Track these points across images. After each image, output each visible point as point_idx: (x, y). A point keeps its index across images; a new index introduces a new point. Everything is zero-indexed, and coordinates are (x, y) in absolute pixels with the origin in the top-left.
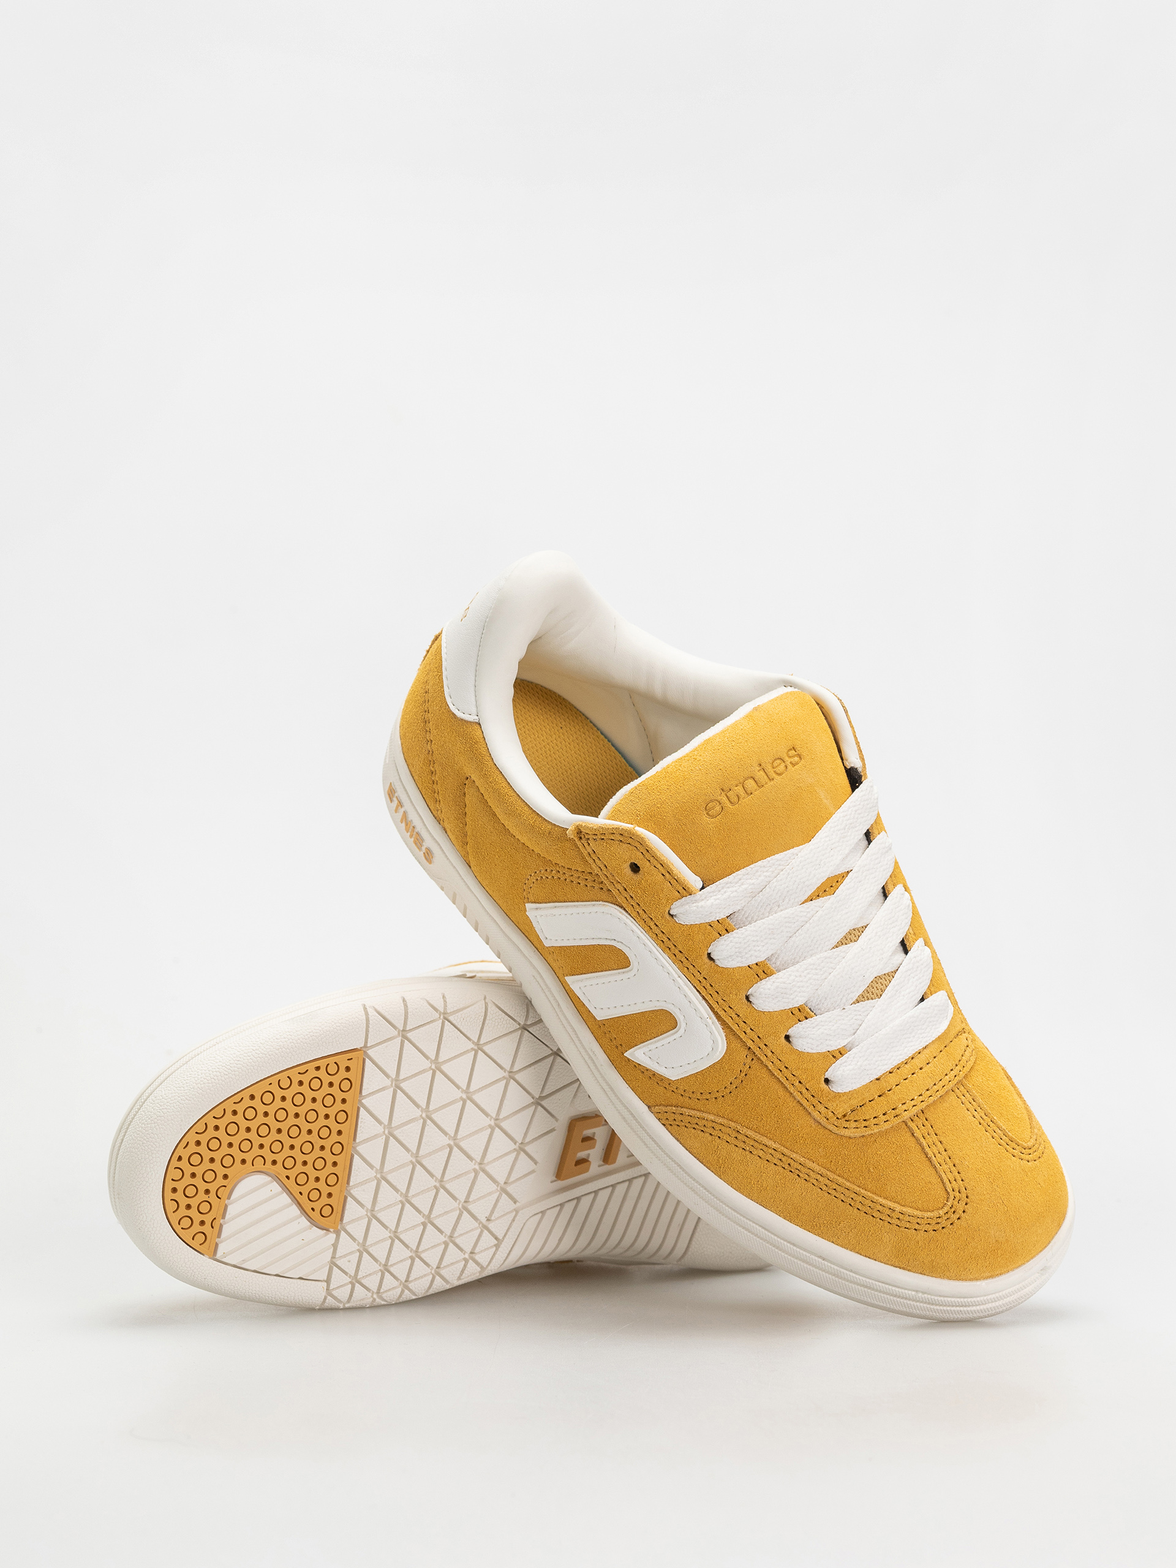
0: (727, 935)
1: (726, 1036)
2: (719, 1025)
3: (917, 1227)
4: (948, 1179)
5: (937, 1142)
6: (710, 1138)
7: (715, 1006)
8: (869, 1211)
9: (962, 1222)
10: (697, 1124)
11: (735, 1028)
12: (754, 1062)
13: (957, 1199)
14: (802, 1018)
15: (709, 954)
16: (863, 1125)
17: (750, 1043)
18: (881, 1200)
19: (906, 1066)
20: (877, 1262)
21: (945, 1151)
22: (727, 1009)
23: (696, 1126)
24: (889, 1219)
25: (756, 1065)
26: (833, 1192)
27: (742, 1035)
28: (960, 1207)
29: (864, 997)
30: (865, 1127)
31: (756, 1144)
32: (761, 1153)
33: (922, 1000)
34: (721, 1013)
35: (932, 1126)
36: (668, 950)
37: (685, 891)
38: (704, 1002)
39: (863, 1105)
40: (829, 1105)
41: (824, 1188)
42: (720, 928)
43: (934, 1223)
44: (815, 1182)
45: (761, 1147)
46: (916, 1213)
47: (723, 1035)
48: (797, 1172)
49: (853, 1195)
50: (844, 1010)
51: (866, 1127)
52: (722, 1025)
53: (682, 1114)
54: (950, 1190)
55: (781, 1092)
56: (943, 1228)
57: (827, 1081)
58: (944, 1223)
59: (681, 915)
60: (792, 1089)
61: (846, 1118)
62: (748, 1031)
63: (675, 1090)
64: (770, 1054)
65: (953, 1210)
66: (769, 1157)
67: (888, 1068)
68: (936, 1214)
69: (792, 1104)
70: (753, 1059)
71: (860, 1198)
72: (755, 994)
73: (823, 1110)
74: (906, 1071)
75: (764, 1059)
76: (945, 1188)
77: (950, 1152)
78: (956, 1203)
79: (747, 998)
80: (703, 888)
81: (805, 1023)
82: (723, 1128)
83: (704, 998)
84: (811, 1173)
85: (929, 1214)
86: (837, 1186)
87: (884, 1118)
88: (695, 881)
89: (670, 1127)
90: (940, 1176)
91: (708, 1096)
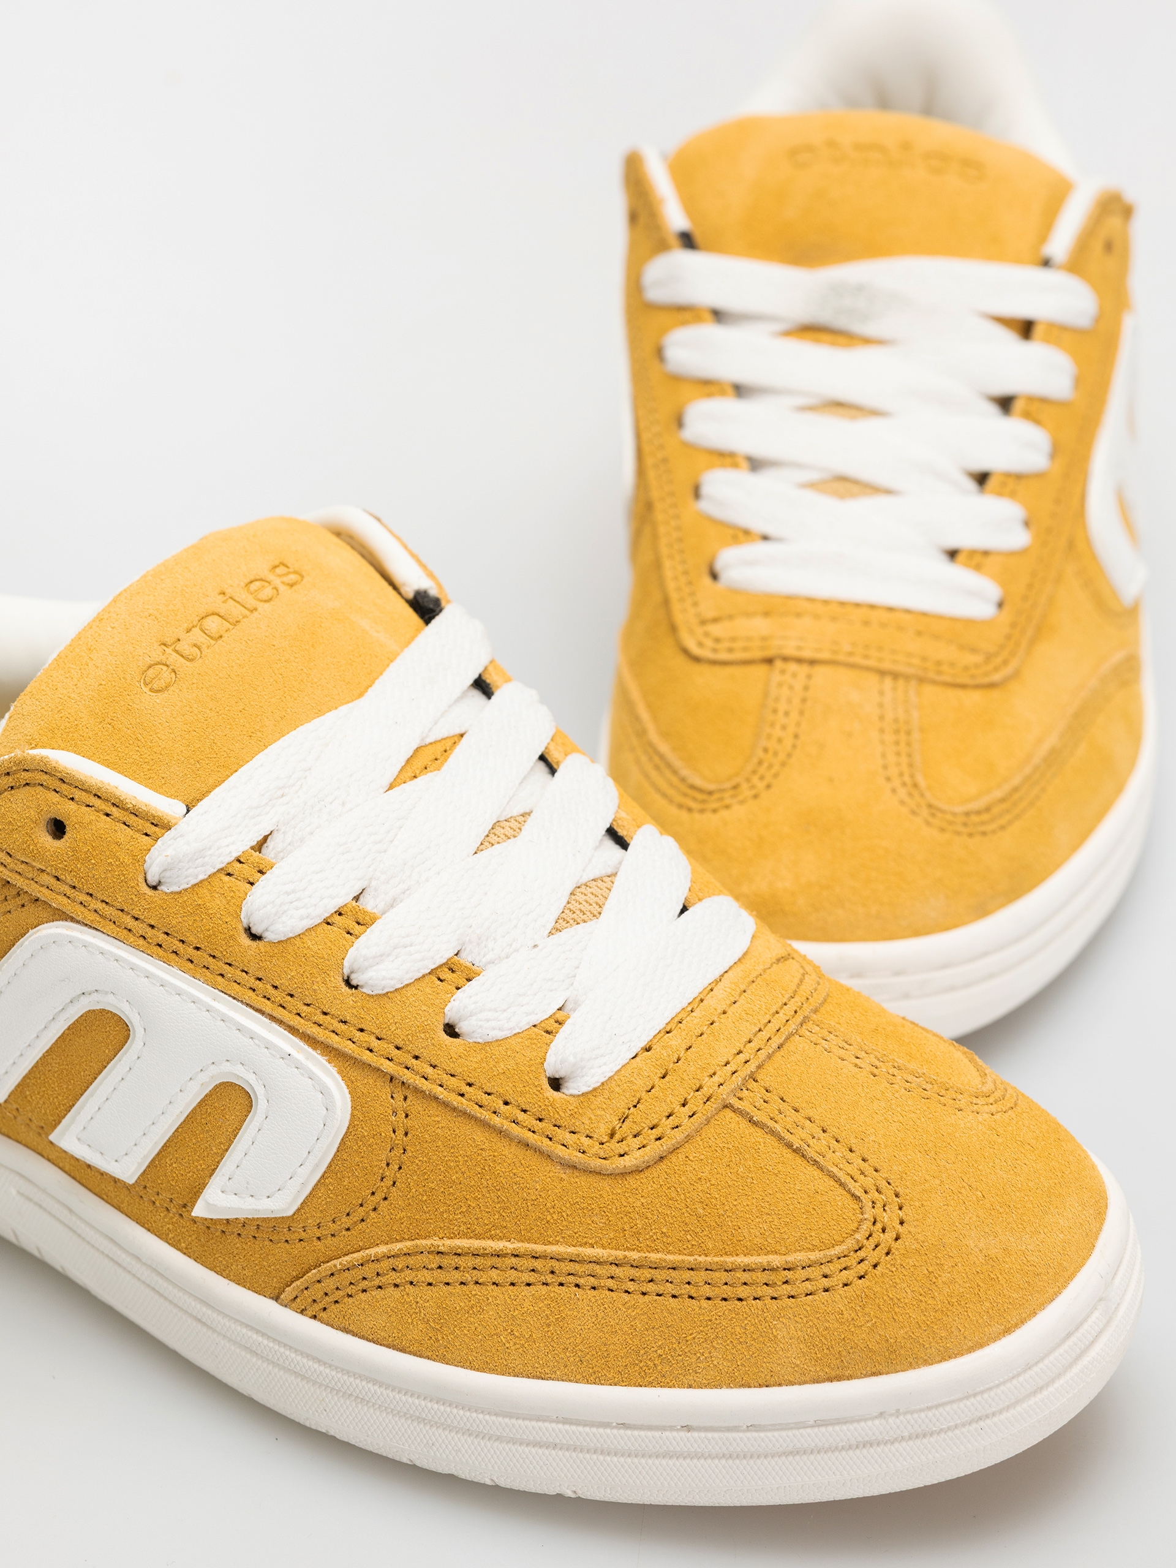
0: (264, 877)
1: (340, 1072)
2: (319, 1057)
3: (826, 1282)
4: (848, 1174)
5: (803, 1120)
6: (396, 1293)
7: (296, 1021)
8: (727, 1291)
9: (906, 1241)
10: (364, 1278)
11: (349, 1048)
12: (408, 1100)
13: (879, 1205)
14: (462, 981)
15: (248, 930)
16: (653, 1137)
17: (388, 1067)
18: (742, 1260)
19: (693, 1014)
20: (784, 1388)
21: (824, 1131)
22: (321, 1018)
23: (364, 1284)
24: (770, 1291)
25: (415, 1105)
26: (651, 1287)
27: (367, 1056)
28: (889, 1218)
29: (568, 922)
30: (657, 1140)
31: (478, 1261)
32: (494, 1275)
33: (684, 909)
34: (314, 1031)
35: (782, 1099)
36: (174, 956)
37: (160, 825)
38: (275, 1025)
39: (638, 1102)
40: (578, 1125)
41: (631, 1286)
42: (246, 870)
43: (854, 1263)
44: (610, 1283)
45: (490, 1262)
46: (814, 1256)
47: (334, 1071)
48: (571, 1279)
49: (687, 1275)
50: (536, 949)
51: (659, 1139)
52: (326, 1055)
53: (332, 1274)
54: (859, 1192)
55: (480, 1136)
56: (875, 1266)
57: (556, 1084)
58: (873, 1257)
59: (167, 874)
60: (496, 1120)
61: (617, 1137)
62: (374, 1044)
63: (303, 1235)
64: (429, 1071)
65: (879, 1226)
66: (513, 1275)
67: (660, 1024)
68: (850, 1243)
69: (510, 1152)
70: (405, 1098)
71: (703, 1273)
72: (355, 967)
73: (569, 1138)
74: (695, 1021)
75: (425, 1085)
76: (849, 1191)
77: (833, 1130)
78: (878, 1210)
79: (348, 982)
80: (188, 811)
81: (469, 988)
82: (411, 1261)
83: (272, 1018)
84: (598, 1269)
85: (837, 1250)
86: (653, 1271)
87: (687, 1111)
88: (166, 806)
89: (323, 1315)
90: (833, 1176)
91: (361, 1212)
